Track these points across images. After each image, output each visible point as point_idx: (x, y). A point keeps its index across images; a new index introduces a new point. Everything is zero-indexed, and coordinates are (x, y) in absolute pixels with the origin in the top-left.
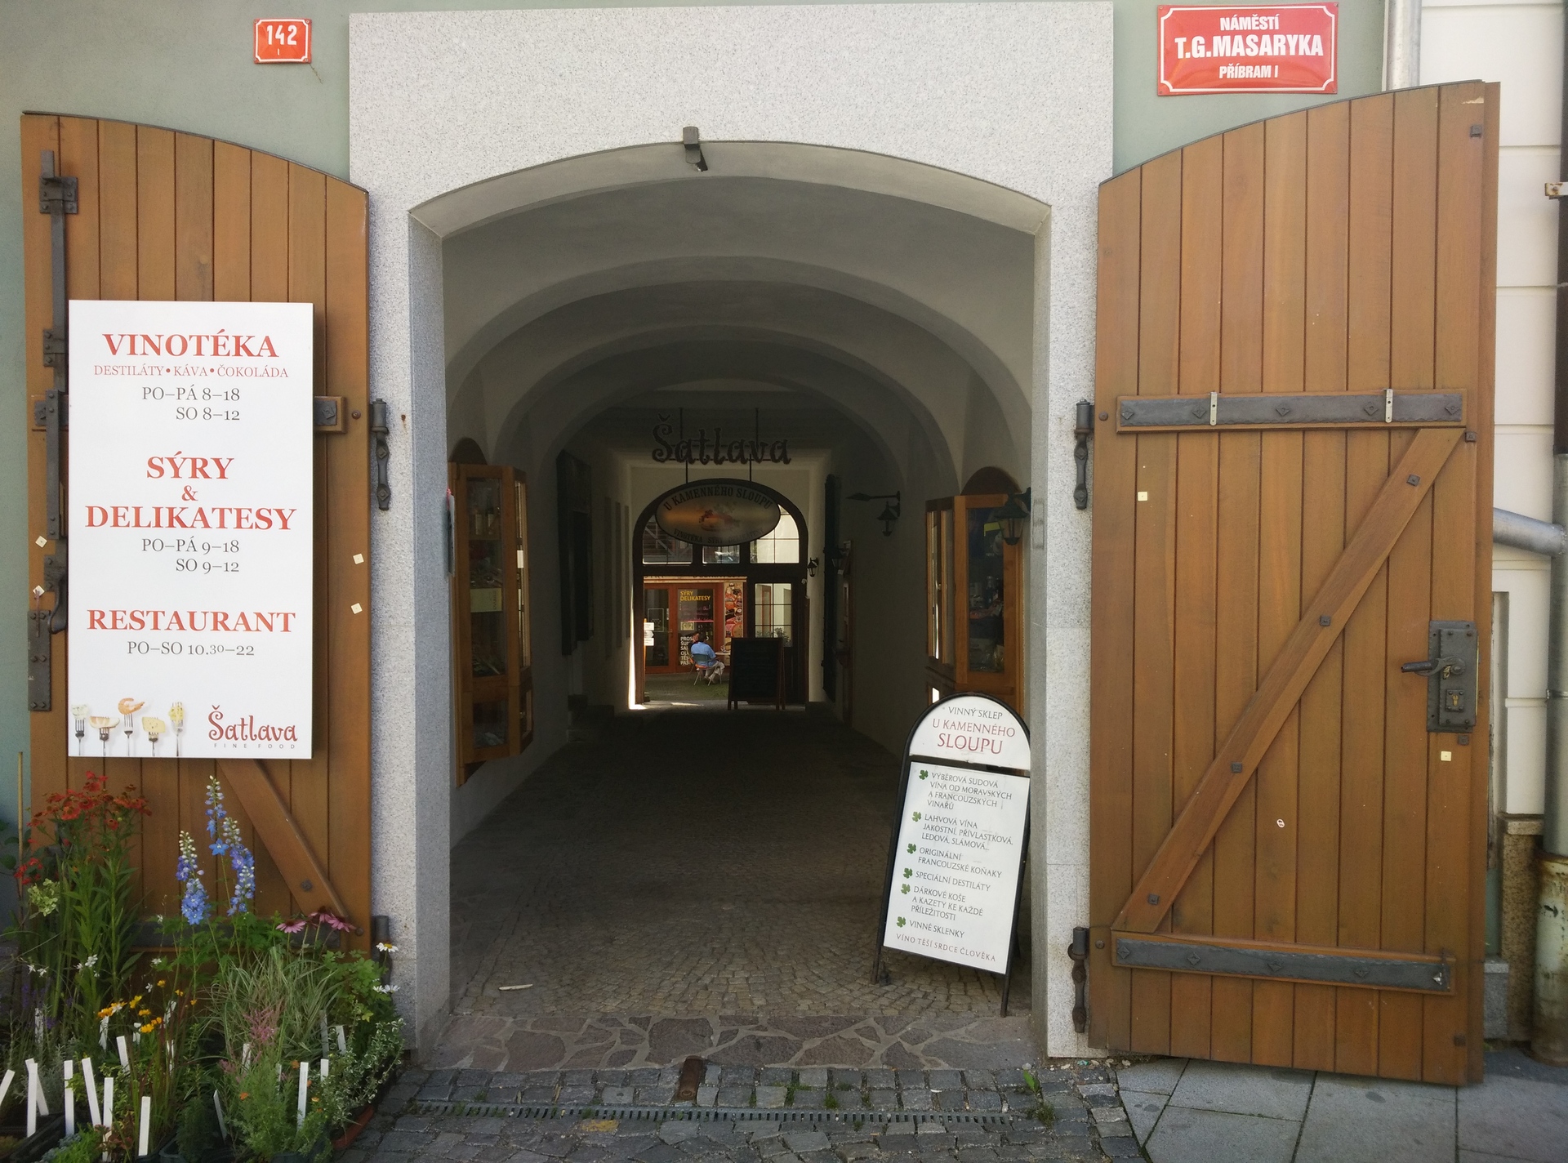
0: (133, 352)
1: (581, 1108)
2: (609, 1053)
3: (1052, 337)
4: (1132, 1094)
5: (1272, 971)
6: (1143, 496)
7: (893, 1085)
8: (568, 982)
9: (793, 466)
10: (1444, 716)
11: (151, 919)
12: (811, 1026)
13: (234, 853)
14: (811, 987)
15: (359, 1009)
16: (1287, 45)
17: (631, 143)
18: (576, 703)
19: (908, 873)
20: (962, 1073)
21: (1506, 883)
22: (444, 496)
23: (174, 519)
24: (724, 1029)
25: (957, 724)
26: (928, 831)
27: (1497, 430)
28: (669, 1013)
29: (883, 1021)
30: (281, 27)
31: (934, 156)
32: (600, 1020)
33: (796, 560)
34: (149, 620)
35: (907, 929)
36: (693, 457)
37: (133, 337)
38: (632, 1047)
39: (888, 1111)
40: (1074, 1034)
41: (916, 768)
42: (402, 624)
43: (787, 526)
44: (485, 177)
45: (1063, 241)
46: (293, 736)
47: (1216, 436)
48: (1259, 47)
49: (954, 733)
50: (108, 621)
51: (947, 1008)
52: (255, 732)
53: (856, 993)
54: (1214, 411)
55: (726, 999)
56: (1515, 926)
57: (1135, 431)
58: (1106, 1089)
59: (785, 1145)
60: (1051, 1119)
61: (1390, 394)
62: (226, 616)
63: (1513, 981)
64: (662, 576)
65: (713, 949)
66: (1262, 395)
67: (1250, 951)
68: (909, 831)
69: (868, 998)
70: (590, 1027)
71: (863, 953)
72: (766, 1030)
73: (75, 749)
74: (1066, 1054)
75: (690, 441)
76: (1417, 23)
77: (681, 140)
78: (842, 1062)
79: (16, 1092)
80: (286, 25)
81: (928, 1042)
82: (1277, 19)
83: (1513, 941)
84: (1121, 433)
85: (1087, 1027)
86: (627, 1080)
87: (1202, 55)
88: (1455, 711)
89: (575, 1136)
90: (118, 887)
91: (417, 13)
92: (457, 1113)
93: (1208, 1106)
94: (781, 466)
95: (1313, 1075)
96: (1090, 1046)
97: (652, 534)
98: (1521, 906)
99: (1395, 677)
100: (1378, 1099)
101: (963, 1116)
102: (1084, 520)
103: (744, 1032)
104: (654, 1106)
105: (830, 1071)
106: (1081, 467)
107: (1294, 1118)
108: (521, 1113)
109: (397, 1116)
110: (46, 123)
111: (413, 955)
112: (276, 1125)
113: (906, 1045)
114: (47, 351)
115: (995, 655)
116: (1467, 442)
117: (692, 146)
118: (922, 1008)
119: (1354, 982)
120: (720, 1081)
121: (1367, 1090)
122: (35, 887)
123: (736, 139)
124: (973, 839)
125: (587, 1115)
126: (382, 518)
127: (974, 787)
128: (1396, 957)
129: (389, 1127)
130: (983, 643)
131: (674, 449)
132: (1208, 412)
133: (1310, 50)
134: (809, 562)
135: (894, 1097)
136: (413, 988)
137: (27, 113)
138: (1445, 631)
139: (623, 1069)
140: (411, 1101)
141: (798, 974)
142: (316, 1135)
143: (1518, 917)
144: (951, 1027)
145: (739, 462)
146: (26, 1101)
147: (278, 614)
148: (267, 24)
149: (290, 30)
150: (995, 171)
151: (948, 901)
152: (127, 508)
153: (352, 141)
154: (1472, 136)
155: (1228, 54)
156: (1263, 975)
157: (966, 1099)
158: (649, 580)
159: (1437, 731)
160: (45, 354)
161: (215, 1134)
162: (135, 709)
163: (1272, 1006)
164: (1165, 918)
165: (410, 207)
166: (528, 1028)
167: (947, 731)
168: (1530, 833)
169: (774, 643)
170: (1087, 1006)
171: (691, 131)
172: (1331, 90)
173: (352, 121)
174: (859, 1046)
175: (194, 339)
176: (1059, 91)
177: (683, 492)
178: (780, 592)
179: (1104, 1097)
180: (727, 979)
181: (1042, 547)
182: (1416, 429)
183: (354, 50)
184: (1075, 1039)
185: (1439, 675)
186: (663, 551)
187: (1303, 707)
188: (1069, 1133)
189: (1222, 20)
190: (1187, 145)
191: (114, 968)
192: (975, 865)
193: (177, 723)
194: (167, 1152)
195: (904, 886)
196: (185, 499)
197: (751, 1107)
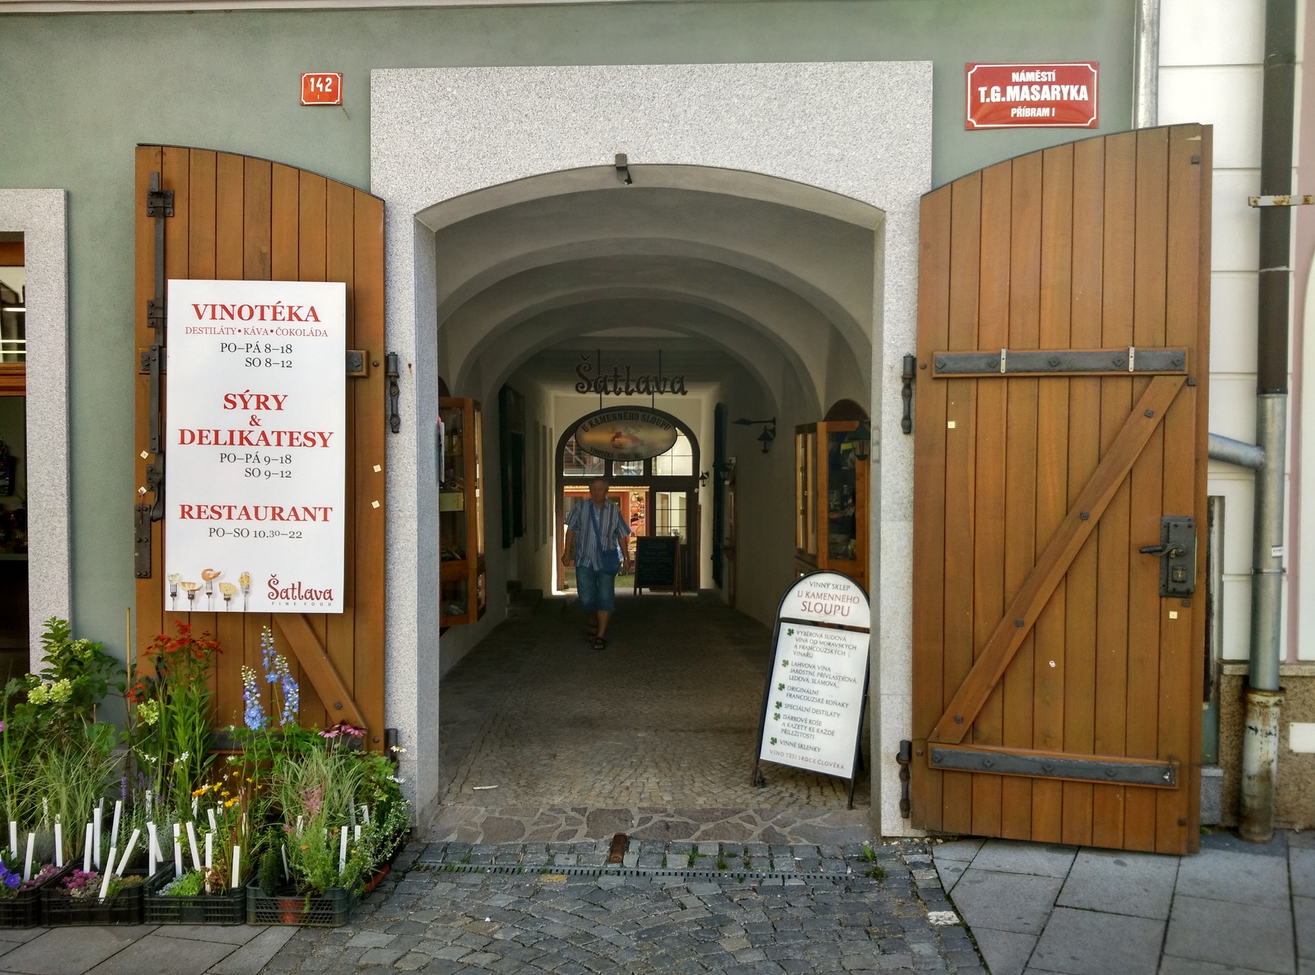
0: (214, 317)
1: (539, 868)
2: (557, 832)
3: (886, 308)
4: (942, 861)
5: (1046, 772)
6: (951, 425)
7: (767, 855)
8: (524, 784)
9: (689, 396)
10: (1171, 586)
11: (225, 729)
12: (706, 815)
13: (284, 681)
14: (706, 788)
15: (377, 793)
16: (1061, 92)
17: (577, 165)
18: (513, 587)
19: (779, 705)
20: (818, 847)
21: (1223, 711)
22: (436, 422)
23: (243, 439)
24: (641, 816)
25: (816, 594)
26: (794, 674)
27: (1211, 377)
28: (601, 805)
29: (760, 812)
30: (320, 79)
31: (799, 175)
32: (549, 810)
33: (690, 473)
34: (225, 512)
35: (778, 747)
36: (609, 389)
37: (214, 307)
38: (574, 828)
39: (763, 871)
40: (902, 819)
41: (785, 627)
42: (408, 515)
43: (683, 445)
44: (470, 190)
45: (894, 237)
46: (330, 597)
47: (1005, 381)
48: (1041, 94)
49: (814, 601)
50: (194, 513)
51: (808, 804)
52: (302, 593)
53: (740, 793)
54: (1003, 363)
55: (642, 796)
56: (1228, 742)
57: (946, 376)
58: (926, 858)
59: (689, 891)
60: (882, 876)
61: (1132, 351)
62: (281, 510)
63: (1227, 783)
64: (578, 485)
65: (632, 763)
66: (1039, 351)
67: (1030, 757)
68: (780, 674)
69: (749, 796)
70: (542, 814)
71: (745, 766)
72: (673, 817)
73: (169, 606)
74: (895, 834)
75: (606, 376)
76: (1155, 80)
77: (614, 163)
78: (729, 839)
79: (140, 845)
80: (324, 77)
81: (794, 825)
82: (1054, 74)
83: (1227, 755)
84: (936, 379)
85: (910, 814)
86: (572, 849)
87: (998, 100)
88: (1179, 582)
89: (536, 885)
90: (201, 705)
91: (421, 69)
92: (449, 870)
93: (998, 869)
94: (679, 396)
95: (1077, 849)
96: (912, 827)
97: (570, 451)
98: (1233, 728)
99: (1136, 556)
100: (1122, 864)
101: (818, 875)
102: (909, 440)
103: (656, 818)
104: (592, 867)
105: (720, 845)
106: (906, 402)
107: (1060, 876)
108: (495, 871)
109: (405, 872)
110: (153, 151)
111: (415, 757)
112: (326, 869)
113: (776, 828)
114: (150, 316)
115: (849, 547)
116: (1189, 385)
117: (622, 168)
118: (789, 804)
119: (1105, 780)
120: (640, 850)
121: (1115, 859)
122: (142, 705)
123: (654, 163)
124: (827, 679)
125: (544, 872)
126: (394, 439)
127: (828, 641)
128: (1137, 762)
129: (400, 879)
130: (840, 538)
131: (593, 383)
132: (999, 363)
133: (1079, 95)
134: (701, 475)
135: (767, 862)
136: (414, 782)
137: (139, 145)
138: (1172, 523)
139: (569, 842)
140: (414, 862)
141: (696, 780)
142: (355, 877)
143: (1231, 736)
144: (810, 816)
145: (645, 393)
146: (148, 851)
147: (320, 508)
148: (309, 77)
149: (327, 80)
150: (844, 186)
151: (809, 725)
152: (209, 431)
153: (373, 163)
154: (1193, 163)
155: (1018, 100)
156: (1040, 775)
157: (820, 864)
158: (568, 489)
159: (1167, 597)
160: (149, 318)
161: (282, 876)
162: (214, 577)
163: (1046, 798)
164: (967, 733)
165: (415, 212)
166: (497, 815)
167: (808, 600)
168: (1240, 673)
169: (672, 541)
170: (910, 798)
171: (621, 157)
172: (1094, 126)
173: (373, 148)
174: (742, 828)
175: (259, 308)
176: (892, 128)
177: (597, 417)
178: (676, 499)
179: (922, 863)
180: (643, 783)
181: (878, 461)
182: (1152, 376)
183: (374, 95)
184: (902, 823)
185: (1168, 554)
186: (578, 465)
187: (1068, 577)
188: (895, 886)
189: (1013, 74)
190: (986, 168)
191: (199, 763)
192: (829, 699)
193: (244, 587)
194: (251, 885)
195: (776, 714)
196: (251, 425)
197: (663, 868)
